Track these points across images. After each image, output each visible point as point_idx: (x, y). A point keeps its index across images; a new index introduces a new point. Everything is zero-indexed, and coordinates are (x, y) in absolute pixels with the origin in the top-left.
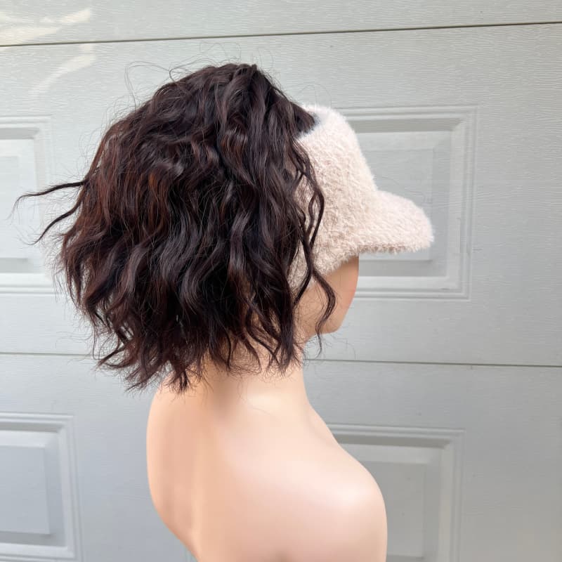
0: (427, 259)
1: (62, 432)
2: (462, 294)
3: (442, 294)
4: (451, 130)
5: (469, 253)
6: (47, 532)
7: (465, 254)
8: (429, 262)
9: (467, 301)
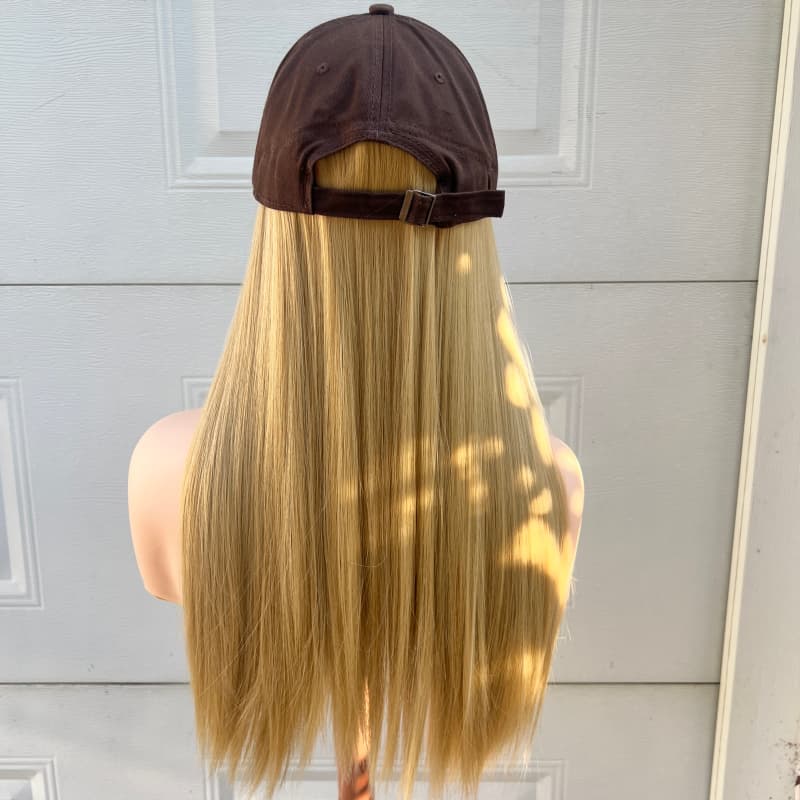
0: (533, 127)
2: (581, 179)
3: (553, 180)
5: (590, 118)
7: (585, 119)
8: (536, 131)
9: (586, 188)
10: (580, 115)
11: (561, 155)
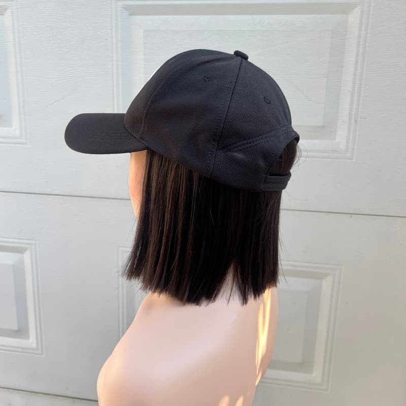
10: (350, 118)
11: (337, 140)
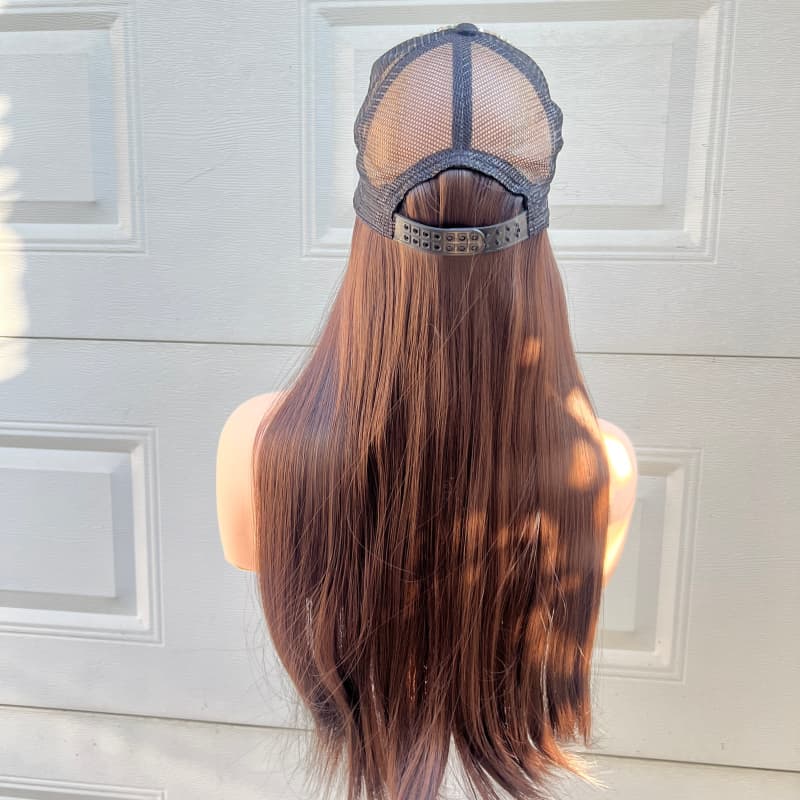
0: (659, 203)
1: (139, 450)
2: (706, 254)
3: (678, 254)
4: (698, 18)
5: (716, 195)
6: (113, 594)
7: (712, 196)
8: (661, 207)
9: (710, 263)
10: (707, 191)
11: (685, 230)
